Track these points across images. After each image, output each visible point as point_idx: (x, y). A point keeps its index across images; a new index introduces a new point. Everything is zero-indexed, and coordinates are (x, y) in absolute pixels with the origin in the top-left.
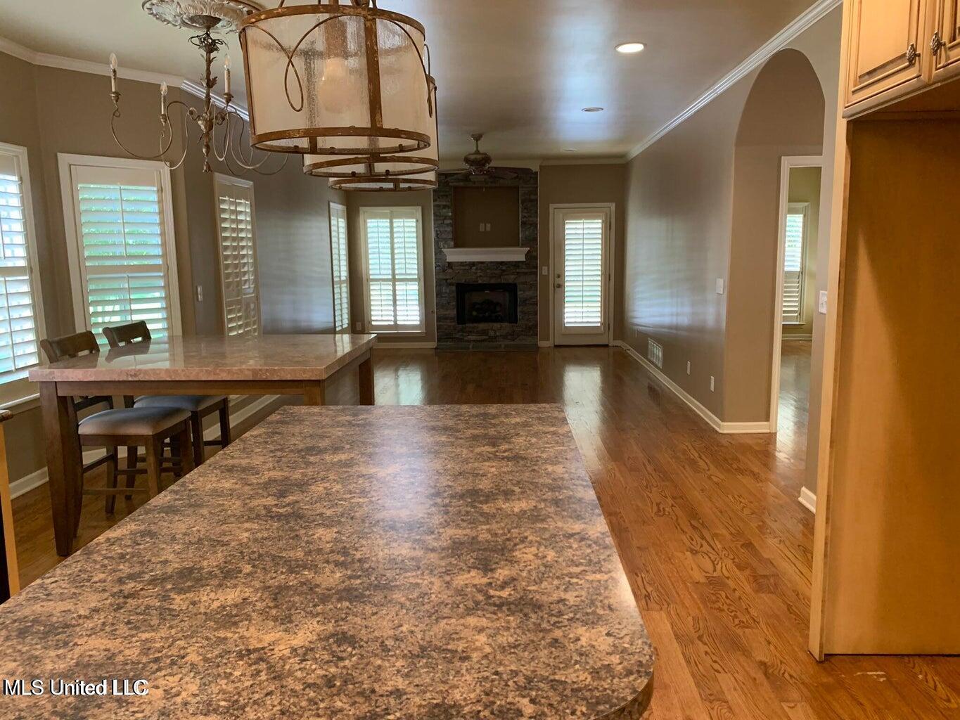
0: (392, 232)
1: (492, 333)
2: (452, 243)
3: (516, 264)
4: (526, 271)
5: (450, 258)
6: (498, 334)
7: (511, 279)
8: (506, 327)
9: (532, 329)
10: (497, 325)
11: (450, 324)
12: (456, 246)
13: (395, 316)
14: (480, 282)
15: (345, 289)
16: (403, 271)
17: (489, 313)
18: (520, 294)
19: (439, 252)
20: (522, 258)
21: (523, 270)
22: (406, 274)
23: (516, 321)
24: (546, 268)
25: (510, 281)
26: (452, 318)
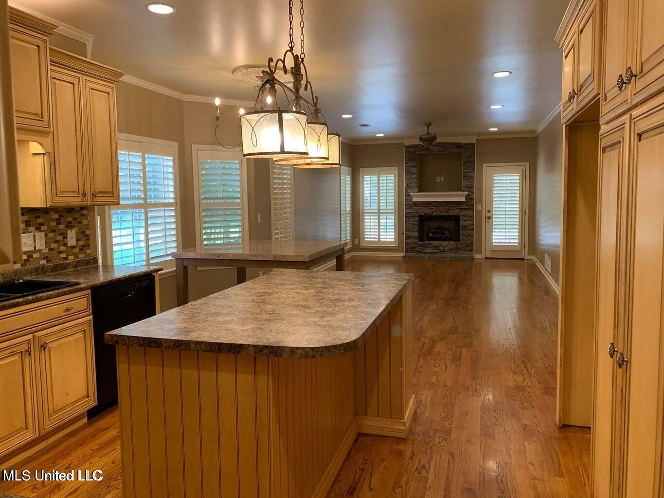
0: (379, 183)
1: (442, 248)
2: (417, 190)
3: (459, 203)
4: (466, 207)
5: (415, 200)
6: (446, 248)
7: (455, 212)
8: (452, 244)
9: (470, 247)
10: (445, 243)
11: (414, 241)
12: (420, 191)
13: (379, 235)
14: (434, 214)
15: (349, 218)
16: (385, 208)
17: (440, 235)
18: (462, 223)
19: (408, 195)
20: (464, 199)
21: (464, 207)
22: (387, 209)
23: (458, 240)
24: (480, 205)
25: (455, 214)
26: (415, 238)
